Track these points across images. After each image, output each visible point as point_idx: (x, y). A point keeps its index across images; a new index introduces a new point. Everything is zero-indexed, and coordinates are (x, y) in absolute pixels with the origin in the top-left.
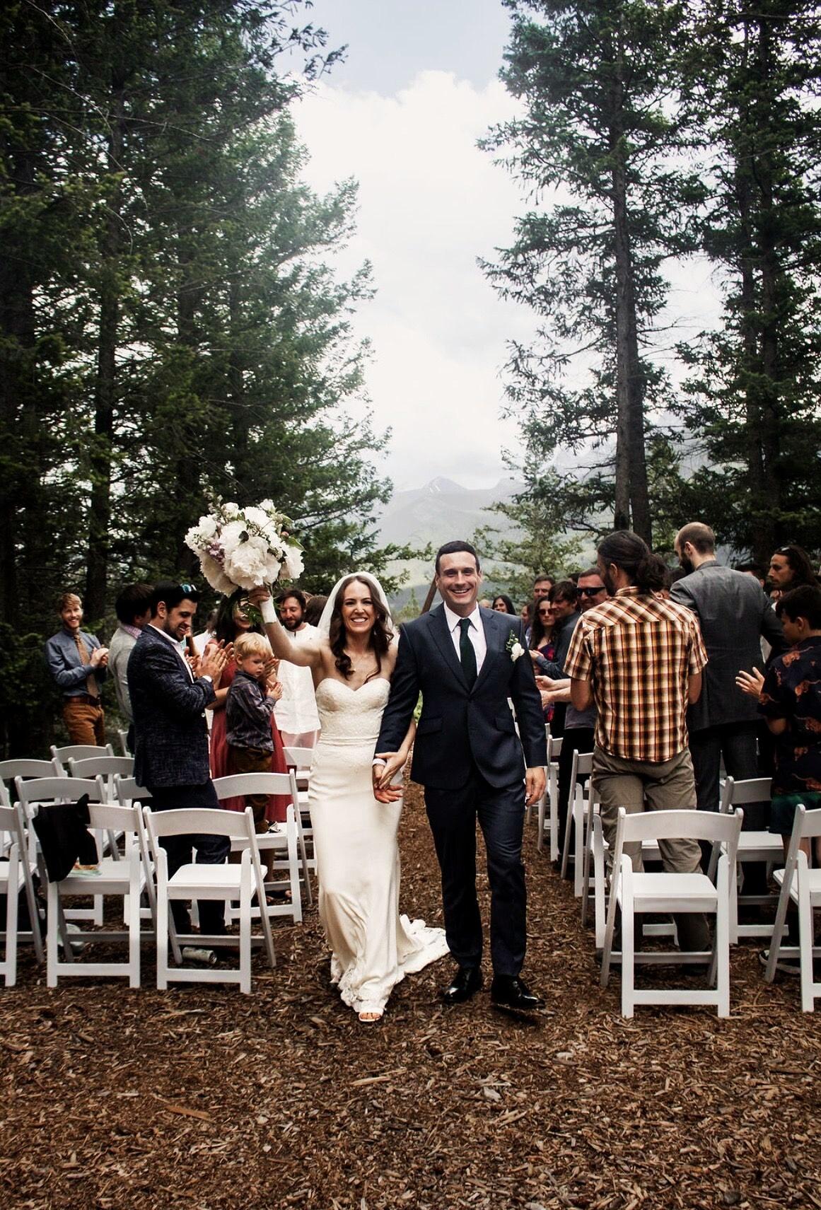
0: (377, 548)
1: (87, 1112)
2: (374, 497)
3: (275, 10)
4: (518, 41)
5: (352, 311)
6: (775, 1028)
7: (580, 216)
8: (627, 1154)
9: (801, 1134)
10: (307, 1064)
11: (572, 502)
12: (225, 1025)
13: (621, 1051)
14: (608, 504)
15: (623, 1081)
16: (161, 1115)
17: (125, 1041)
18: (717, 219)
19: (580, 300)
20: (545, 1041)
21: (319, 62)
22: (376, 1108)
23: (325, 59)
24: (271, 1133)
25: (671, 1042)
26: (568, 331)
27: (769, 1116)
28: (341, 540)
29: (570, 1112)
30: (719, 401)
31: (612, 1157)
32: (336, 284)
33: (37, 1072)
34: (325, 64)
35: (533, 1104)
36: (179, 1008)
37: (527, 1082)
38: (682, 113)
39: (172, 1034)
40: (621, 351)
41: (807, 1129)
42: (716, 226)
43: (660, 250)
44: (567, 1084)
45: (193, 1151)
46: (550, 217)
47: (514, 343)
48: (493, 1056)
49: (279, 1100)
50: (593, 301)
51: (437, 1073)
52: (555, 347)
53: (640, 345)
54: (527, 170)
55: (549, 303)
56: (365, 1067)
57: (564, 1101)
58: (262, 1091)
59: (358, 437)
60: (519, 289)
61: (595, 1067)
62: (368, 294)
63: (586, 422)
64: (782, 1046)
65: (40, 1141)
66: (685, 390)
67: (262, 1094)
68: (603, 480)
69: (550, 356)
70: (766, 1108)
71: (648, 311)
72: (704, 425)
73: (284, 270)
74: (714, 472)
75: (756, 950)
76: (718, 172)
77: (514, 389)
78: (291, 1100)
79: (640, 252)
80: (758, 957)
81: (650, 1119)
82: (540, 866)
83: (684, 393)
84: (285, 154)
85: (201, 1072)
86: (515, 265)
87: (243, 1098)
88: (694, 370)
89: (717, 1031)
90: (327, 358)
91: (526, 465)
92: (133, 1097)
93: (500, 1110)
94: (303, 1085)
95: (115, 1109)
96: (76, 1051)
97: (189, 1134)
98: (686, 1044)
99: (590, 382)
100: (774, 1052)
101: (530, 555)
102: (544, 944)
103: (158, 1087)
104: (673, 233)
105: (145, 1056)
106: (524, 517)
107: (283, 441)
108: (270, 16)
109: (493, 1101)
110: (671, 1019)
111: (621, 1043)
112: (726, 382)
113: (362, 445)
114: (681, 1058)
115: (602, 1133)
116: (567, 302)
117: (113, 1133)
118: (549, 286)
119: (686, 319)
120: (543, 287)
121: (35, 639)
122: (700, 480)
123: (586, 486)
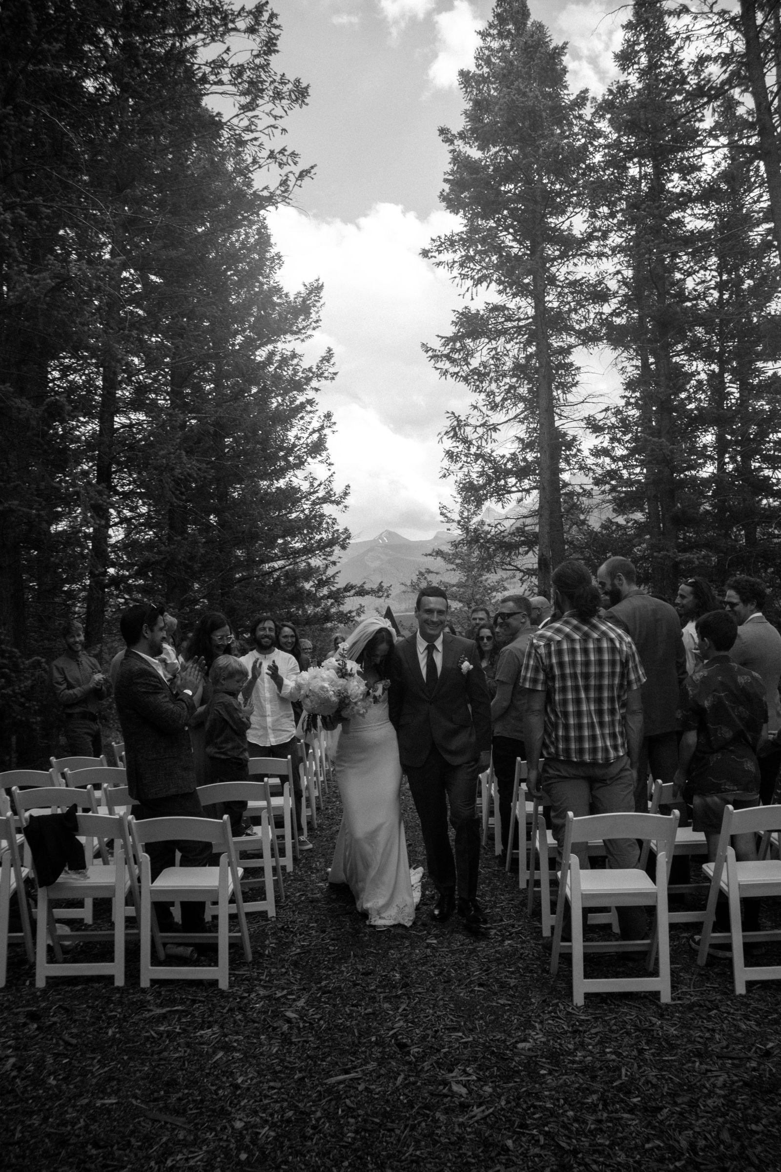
0: (338, 586)
1: (64, 1123)
2: (334, 545)
3: (255, 135)
4: (455, 168)
5: (317, 390)
6: (715, 1011)
7: (506, 312)
8: (595, 1152)
9: (756, 1123)
10: (282, 1061)
11: (501, 547)
12: (203, 1022)
13: (577, 1040)
14: (530, 549)
15: (582, 1071)
16: (139, 1123)
17: (107, 1042)
18: (619, 315)
19: (507, 380)
20: (504, 1031)
21: (292, 178)
22: (349, 1108)
23: (297, 175)
24: (248, 1138)
25: (622, 1029)
26: (497, 406)
27: (723, 1104)
28: (307, 580)
29: (535, 1107)
30: (620, 464)
31: (580, 1156)
32: (304, 367)
33: (18, 1080)
34: (297, 180)
35: (500, 1098)
36: (161, 1005)
37: (492, 1076)
38: (589, 230)
39: (153, 1033)
40: (543, 421)
41: (762, 1118)
42: (618, 321)
43: (572, 340)
44: (528, 1075)
45: (169, 1163)
46: (482, 312)
47: (453, 413)
48: (458, 1048)
49: (256, 1101)
50: (517, 381)
51: (406, 1068)
52: (487, 418)
53: (556, 418)
54: (463, 272)
55: (482, 382)
56: (337, 1063)
57: (529, 1094)
58: (238, 1092)
59: (321, 494)
60: (457, 369)
61: (554, 1057)
62: (330, 376)
63: (512, 481)
64: (723, 1030)
65: (14, 1161)
66: (593, 455)
67: (239, 1095)
68: (526, 528)
69: (483, 425)
70: (719, 1096)
71: (563, 389)
72: (609, 484)
73: (261, 355)
74: (617, 523)
75: (686, 935)
76: (620, 277)
77: (453, 453)
78: (267, 1101)
79: (555, 343)
80: (688, 941)
81: (612, 1112)
82: (486, 859)
83: (592, 458)
84: (262, 259)
85: (180, 1073)
86: (453, 350)
87: (220, 1099)
88: (601, 439)
89: (661, 1016)
90: (296, 429)
91: (460, 518)
92: (112, 1104)
93: (468, 1107)
94: (278, 1085)
95: (93, 1119)
96: (58, 1055)
97: (166, 1143)
98: (636, 1031)
99: (515, 447)
100: (717, 1036)
101: (464, 593)
102: (496, 934)
103: (137, 1091)
104: (583, 326)
105: (126, 1058)
106: (458, 561)
107: (259, 496)
108: (251, 140)
109: (461, 1096)
110: (618, 1005)
111: (575, 1032)
112: (627, 448)
113: (325, 500)
114: (632, 1046)
115: (568, 1129)
116: (496, 381)
117: (90, 1147)
118: (481, 368)
119: (594, 396)
120: (476, 368)
121: (39, 662)
122: (606, 529)
123: (513, 534)
